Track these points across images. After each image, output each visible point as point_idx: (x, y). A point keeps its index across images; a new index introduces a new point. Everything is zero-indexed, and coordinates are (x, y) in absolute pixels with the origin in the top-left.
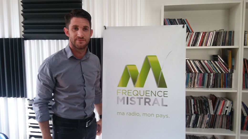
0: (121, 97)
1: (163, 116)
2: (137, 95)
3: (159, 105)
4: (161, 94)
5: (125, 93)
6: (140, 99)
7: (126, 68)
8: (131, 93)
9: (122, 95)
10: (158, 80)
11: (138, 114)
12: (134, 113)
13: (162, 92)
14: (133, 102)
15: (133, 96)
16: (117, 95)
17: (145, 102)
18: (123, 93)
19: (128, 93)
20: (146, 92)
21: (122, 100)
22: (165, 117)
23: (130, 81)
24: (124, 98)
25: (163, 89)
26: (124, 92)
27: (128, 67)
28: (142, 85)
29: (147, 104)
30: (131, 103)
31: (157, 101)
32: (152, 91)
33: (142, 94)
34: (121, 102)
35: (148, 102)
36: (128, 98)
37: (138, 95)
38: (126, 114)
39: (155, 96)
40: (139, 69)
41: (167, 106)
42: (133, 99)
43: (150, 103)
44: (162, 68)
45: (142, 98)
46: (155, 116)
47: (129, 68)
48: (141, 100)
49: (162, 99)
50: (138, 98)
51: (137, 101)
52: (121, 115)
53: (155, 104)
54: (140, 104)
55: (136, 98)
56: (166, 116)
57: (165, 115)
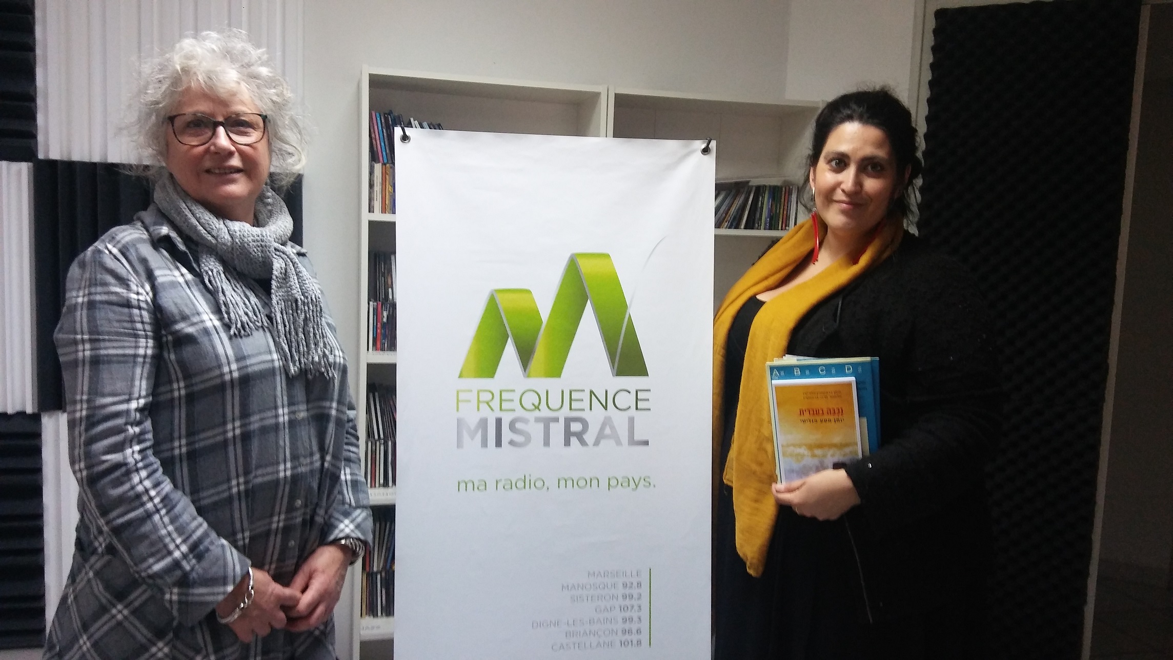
0: (473, 420)
1: (632, 482)
2: (537, 408)
3: (619, 443)
4: (625, 400)
5: (490, 404)
6: (547, 423)
7: (492, 306)
8: (512, 400)
9: (478, 410)
10: (616, 349)
11: (539, 484)
12: (525, 483)
13: (629, 392)
14: (518, 438)
15: (520, 413)
16: (458, 410)
17: (568, 434)
18: (479, 401)
19: (501, 400)
20: (570, 397)
21: (476, 431)
22: (639, 487)
23: (510, 351)
24: (483, 423)
25: (632, 382)
26: (486, 397)
27: (499, 298)
28: (555, 370)
29: (574, 440)
30: (512, 443)
31: (613, 428)
32: (592, 392)
33: (555, 402)
34: (472, 438)
35: (579, 436)
36: (499, 422)
37: (540, 408)
38: (491, 485)
39: (606, 408)
40: (545, 308)
41: (646, 443)
42: (518, 425)
43: (585, 437)
44: (631, 302)
45: (556, 420)
46: (604, 484)
47: (503, 302)
48: (552, 425)
49: (631, 420)
50: (538, 420)
51: (537, 431)
52: (474, 490)
53: (603, 442)
54: (547, 443)
55: (532, 420)
56: (642, 480)
57: (640, 479)
